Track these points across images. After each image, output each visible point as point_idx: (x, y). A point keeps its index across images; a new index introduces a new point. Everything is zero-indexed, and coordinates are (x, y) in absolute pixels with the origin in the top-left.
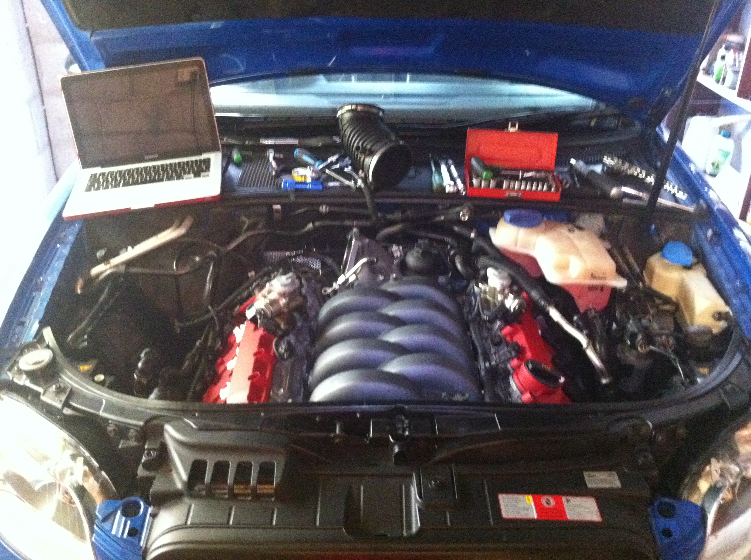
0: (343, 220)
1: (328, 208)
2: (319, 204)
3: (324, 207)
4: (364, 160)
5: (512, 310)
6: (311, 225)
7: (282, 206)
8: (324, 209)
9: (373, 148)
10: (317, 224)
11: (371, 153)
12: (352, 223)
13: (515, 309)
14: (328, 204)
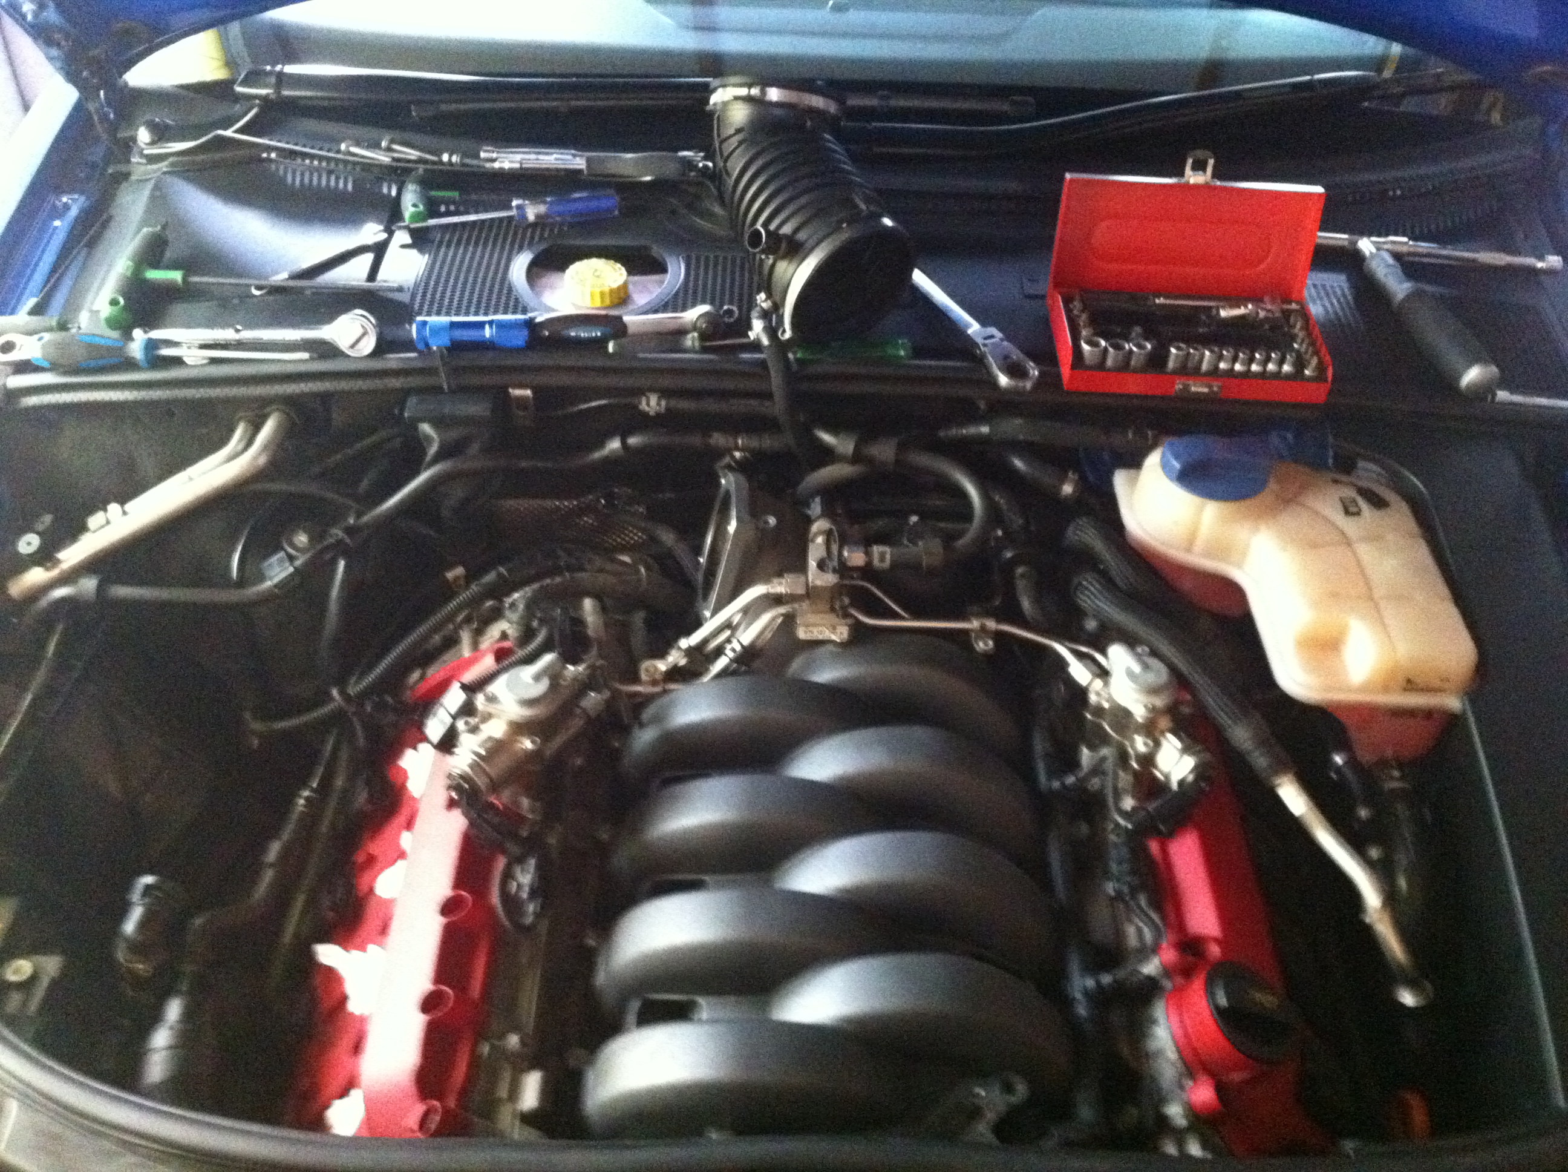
0: (706, 432)
1: (663, 403)
2: (641, 392)
3: (653, 399)
4: (773, 266)
5: (1175, 786)
6: (615, 444)
7: (534, 393)
8: (652, 404)
9: (801, 236)
10: (632, 441)
11: (795, 250)
12: (731, 439)
13: (1181, 783)
14: (664, 393)
